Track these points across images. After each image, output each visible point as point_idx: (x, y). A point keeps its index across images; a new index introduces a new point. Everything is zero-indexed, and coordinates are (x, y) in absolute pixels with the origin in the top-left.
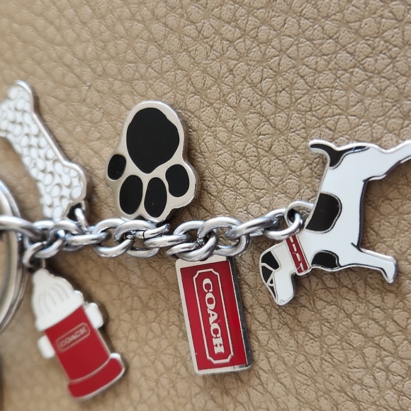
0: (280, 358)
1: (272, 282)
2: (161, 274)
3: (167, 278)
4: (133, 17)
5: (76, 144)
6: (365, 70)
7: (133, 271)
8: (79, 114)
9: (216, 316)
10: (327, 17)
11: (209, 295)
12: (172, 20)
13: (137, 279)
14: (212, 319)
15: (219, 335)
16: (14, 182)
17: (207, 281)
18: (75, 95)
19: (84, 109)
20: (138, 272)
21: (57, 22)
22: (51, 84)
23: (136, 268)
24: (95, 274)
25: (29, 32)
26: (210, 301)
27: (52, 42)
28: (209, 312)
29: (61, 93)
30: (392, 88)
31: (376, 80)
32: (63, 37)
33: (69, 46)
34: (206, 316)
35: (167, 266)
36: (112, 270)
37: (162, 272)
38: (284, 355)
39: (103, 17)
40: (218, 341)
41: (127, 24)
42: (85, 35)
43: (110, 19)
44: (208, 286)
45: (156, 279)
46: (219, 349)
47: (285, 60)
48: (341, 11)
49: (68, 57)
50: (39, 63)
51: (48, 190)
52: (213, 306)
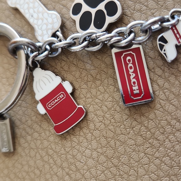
0: (171, 92)
1: (165, 51)
2: (102, 61)
3: (106, 62)
5: (53, 4)
7: (87, 63)
9: (134, 75)
11: (130, 65)
13: (89, 66)
14: (132, 77)
15: (136, 84)
16: (19, 30)
17: (129, 58)
20: (90, 62)
23: (88, 61)
24: (66, 68)
26: (131, 68)
28: (130, 73)
34: (129, 76)
35: (106, 56)
36: (76, 64)
37: (103, 60)
38: (173, 90)
44: (129, 61)
45: (100, 64)
51: (40, 28)
52: (132, 70)
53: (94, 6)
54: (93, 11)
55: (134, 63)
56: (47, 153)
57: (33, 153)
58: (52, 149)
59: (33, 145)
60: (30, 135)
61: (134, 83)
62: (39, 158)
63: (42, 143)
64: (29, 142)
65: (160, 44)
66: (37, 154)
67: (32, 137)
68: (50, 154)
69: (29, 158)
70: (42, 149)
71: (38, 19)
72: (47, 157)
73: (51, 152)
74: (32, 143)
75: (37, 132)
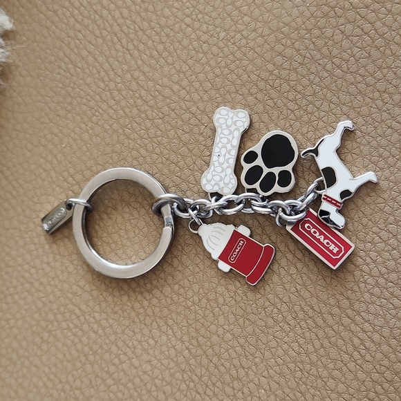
4: (237, 92)
6: (361, 132)
8: (198, 141)
9: (322, 236)
10: (344, 104)
11: (312, 231)
12: (259, 96)
14: (322, 240)
15: (331, 244)
17: (306, 225)
18: (196, 130)
19: (201, 138)
21: (188, 88)
22: (180, 123)
25: (167, 91)
26: (315, 232)
27: (183, 99)
29: (186, 128)
30: (374, 142)
31: (367, 137)
32: (191, 97)
33: (195, 102)
34: (318, 240)
39: (218, 90)
40: (332, 247)
41: (233, 95)
42: (206, 98)
43: (222, 91)
44: (308, 227)
46: (336, 250)
47: (321, 124)
48: (351, 102)
49: (194, 109)
50: (173, 110)
51: (214, 173)
52: (318, 234)
53: (269, 166)
54: (266, 170)
55: (314, 227)
56: (166, 323)
57: (148, 321)
58: (172, 319)
59: (149, 312)
60: (147, 300)
61: (328, 243)
62: (156, 327)
63: (161, 311)
64: (146, 308)
65: (323, 219)
66: (154, 323)
67: (150, 303)
68: (170, 324)
69: (143, 326)
70: (160, 318)
71: (221, 164)
72: (165, 327)
73: (170, 322)
74: (149, 309)
75: (156, 298)
